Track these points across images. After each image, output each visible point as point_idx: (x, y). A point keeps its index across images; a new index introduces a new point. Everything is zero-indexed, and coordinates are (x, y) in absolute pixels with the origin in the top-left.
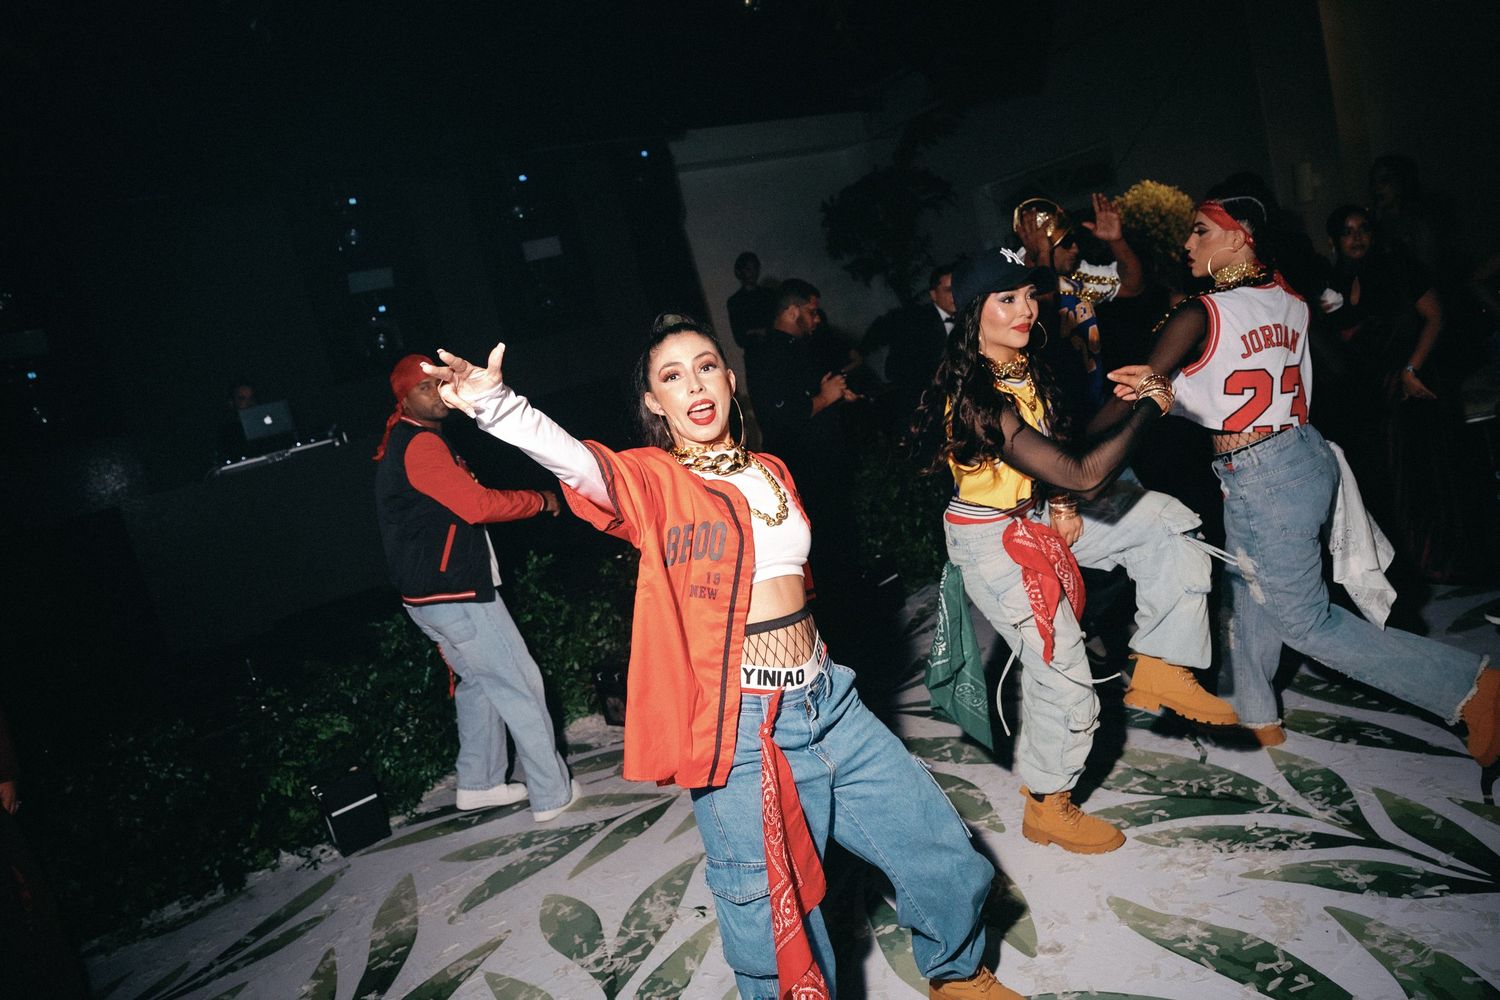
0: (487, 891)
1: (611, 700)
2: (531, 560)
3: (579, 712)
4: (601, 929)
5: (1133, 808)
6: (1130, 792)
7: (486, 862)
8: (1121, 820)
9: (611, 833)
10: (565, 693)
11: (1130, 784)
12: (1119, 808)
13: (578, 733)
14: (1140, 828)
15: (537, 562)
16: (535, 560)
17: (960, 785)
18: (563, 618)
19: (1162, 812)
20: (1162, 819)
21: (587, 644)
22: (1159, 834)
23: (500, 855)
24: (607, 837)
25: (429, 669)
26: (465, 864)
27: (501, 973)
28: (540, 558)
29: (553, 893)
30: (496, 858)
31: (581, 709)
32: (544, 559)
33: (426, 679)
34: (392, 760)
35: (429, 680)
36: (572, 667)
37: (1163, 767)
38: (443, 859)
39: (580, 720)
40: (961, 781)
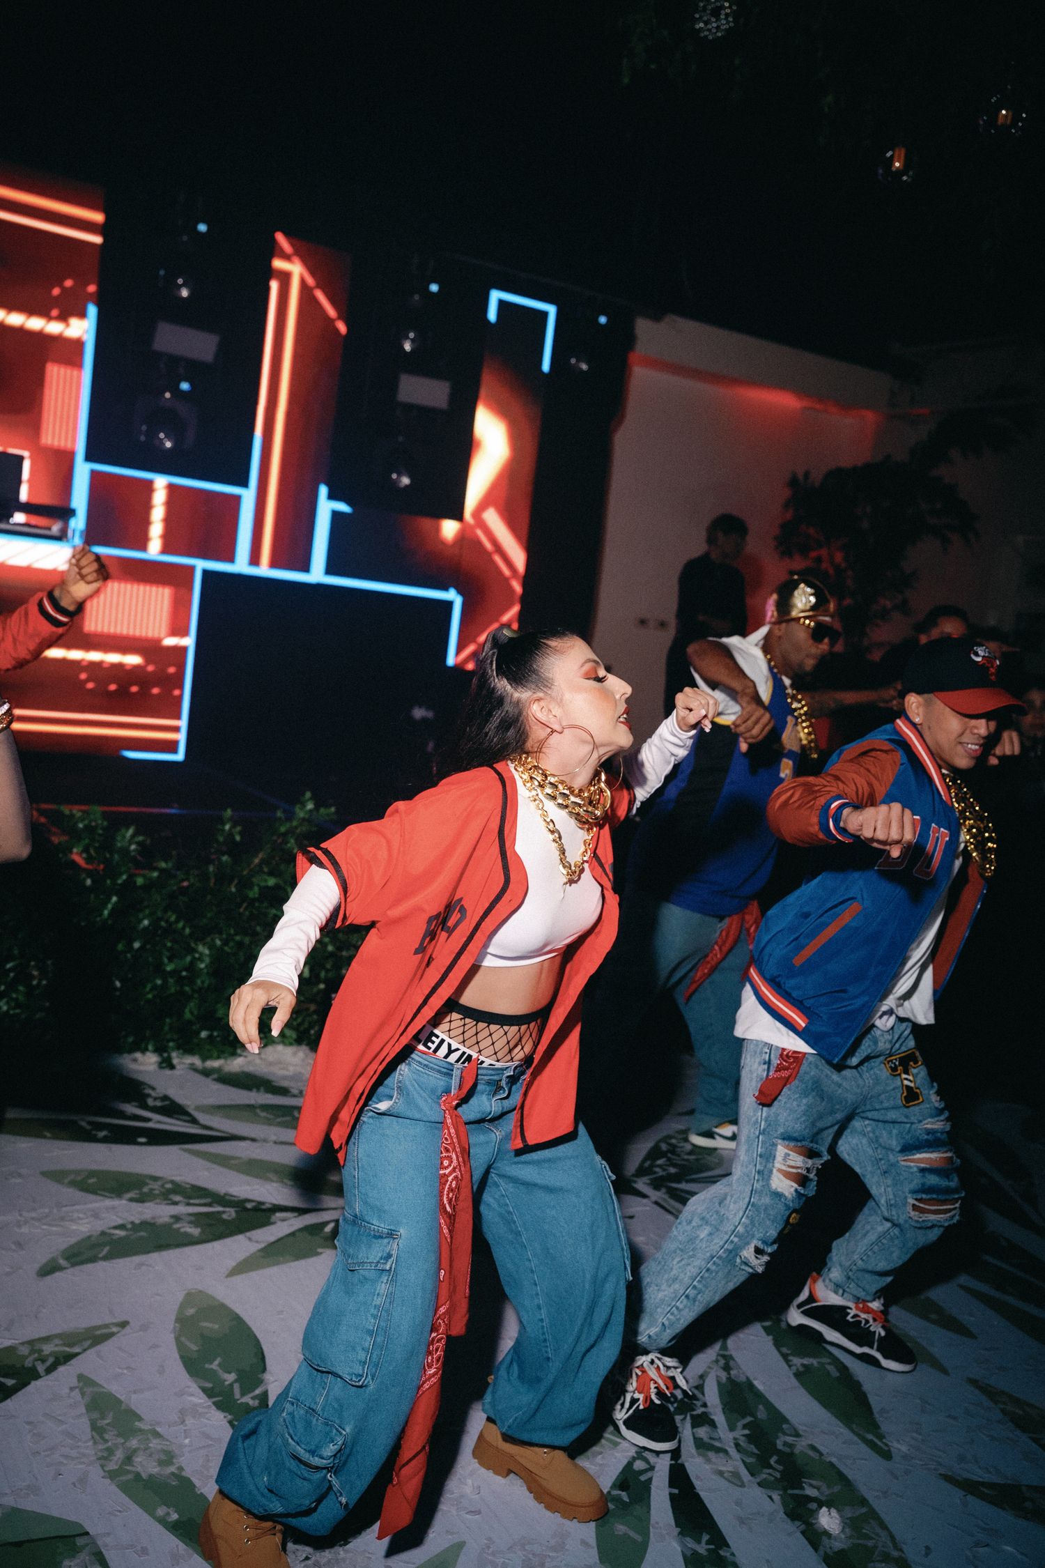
0: (106, 1249)
2: (303, 805)
4: (264, 1370)
7: (108, 1203)
9: (301, 1230)
15: (311, 811)
16: (310, 806)
17: (826, 1360)
23: (131, 1200)
24: (293, 1234)
25: (114, 899)
26: (79, 1194)
27: (102, 1382)
28: (317, 807)
29: (200, 1288)
30: (124, 1202)
32: (322, 810)
33: (106, 912)
34: (13, 1004)
35: (111, 914)
38: (44, 1174)
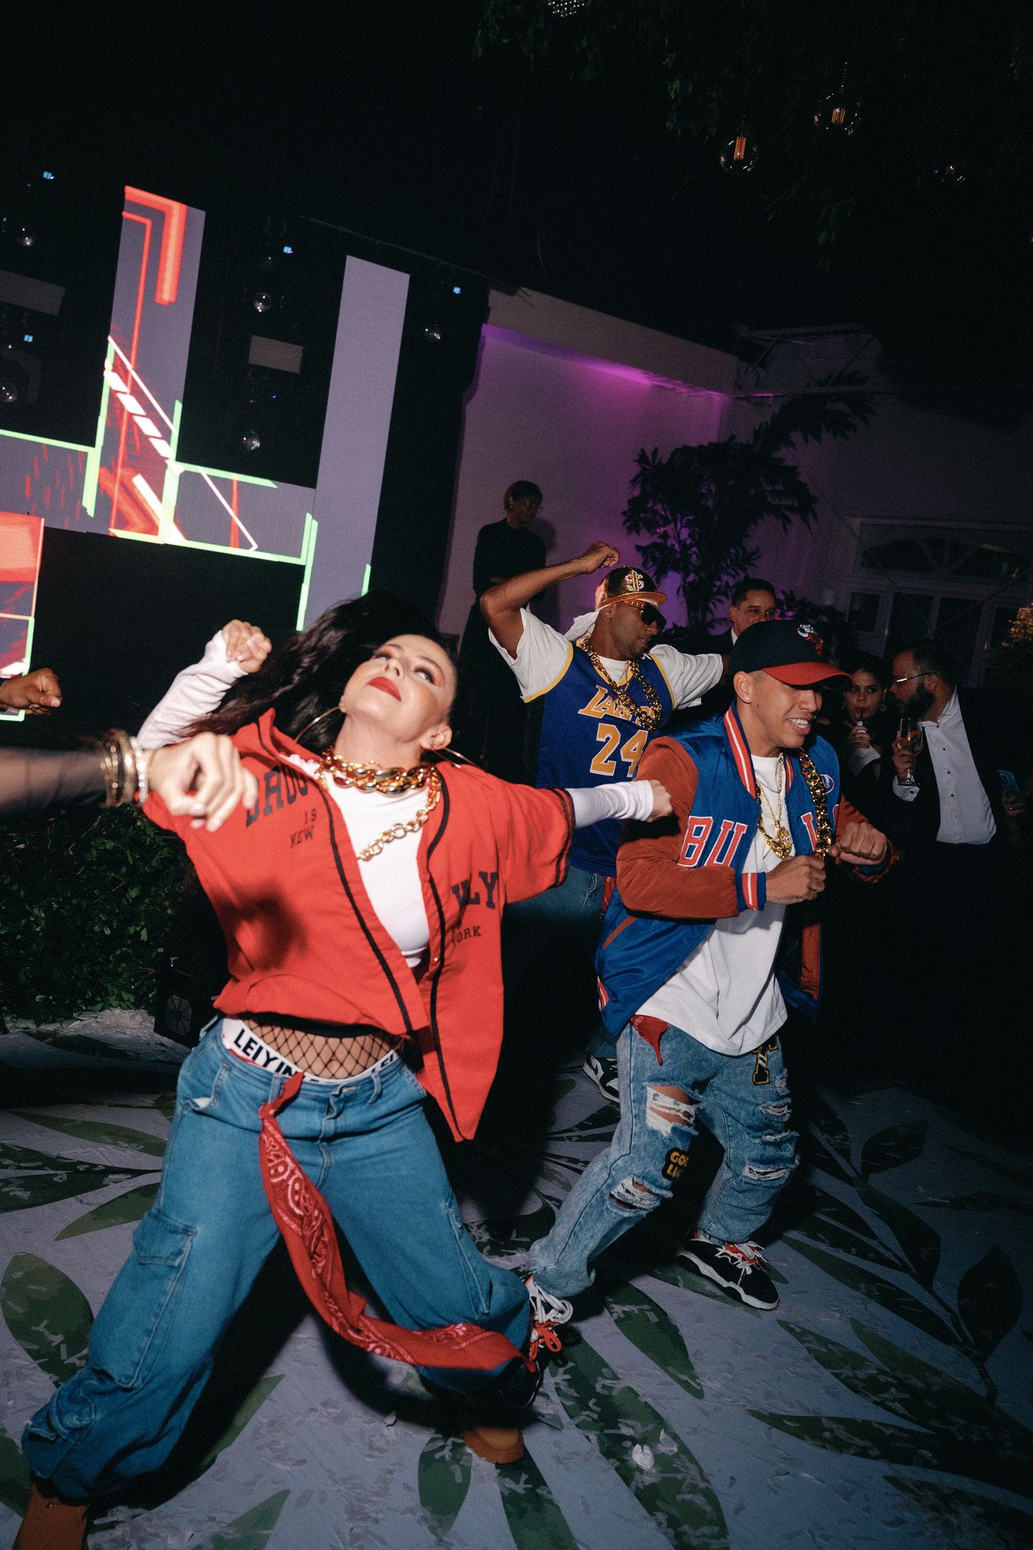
1: (176, 998)
3: (121, 999)
5: (888, 1432)
6: (881, 1404)
8: (868, 1444)
9: (134, 1192)
10: (111, 966)
11: (886, 1395)
12: (866, 1424)
13: (109, 1027)
14: (896, 1466)
17: (646, 1307)
18: (154, 863)
19: (928, 1454)
20: (926, 1464)
21: (169, 911)
22: (922, 1485)
24: (125, 1196)
29: (29, 1252)
31: (125, 996)
36: (137, 934)
37: (934, 1388)
39: (117, 1011)
40: (650, 1302)
